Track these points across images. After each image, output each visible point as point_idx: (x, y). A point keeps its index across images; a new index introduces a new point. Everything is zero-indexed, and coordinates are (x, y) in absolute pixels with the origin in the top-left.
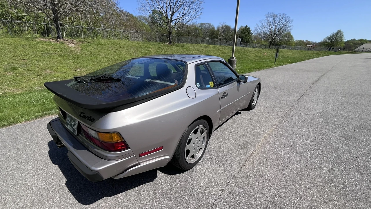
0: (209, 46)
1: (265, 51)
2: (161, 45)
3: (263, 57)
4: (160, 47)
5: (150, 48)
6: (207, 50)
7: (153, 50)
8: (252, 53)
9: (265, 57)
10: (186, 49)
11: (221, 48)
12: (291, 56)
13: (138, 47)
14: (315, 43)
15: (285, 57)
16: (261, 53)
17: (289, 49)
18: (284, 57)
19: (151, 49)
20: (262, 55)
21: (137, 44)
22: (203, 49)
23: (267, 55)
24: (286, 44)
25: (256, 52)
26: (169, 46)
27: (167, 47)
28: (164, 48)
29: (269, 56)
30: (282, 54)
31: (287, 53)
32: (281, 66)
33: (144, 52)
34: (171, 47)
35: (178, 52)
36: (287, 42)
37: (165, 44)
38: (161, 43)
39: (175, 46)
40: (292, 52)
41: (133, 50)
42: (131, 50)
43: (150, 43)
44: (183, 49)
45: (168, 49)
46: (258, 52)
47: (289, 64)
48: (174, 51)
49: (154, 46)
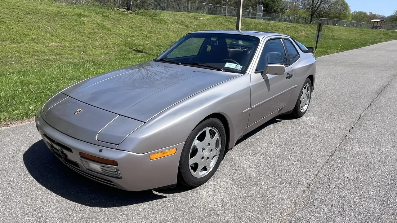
0: (203, 16)
1: (303, 28)
2: (108, 13)
3: (299, 37)
4: (106, 16)
5: (84, 16)
6: (199, 24)
7: (91, 20)
8: (281, 30)
9: (303, 38)
10: (158, 20)
11: (226, 21)
12: (345, 37)
13: (56, 14)
14: (383, 18)
15: (336, 39)
16: (296, 32)
17: (344, 26)
18: (334, 39)
19: (85, 20)
20: (297, 35)
21: (58, 9)
22: (191, 22)
23: (306, 35)
24: (339, 17)
25: (288, 30)
26: (125, 15)
27: (120, 17)
28: (114, 17)
30: (331, 33)
31: (340, 33)
32: (326, 55)
33: (68, 24)
34: (130, 16)
35: (142, 25)
36: (340, 14)
37: (118, 10)
38: (111, 9)
39: (138, 14)
40: (346, 30)
41: (45, 21)
42: (41, 20)
43: (87, 8)
44: (153, 21)
45: (122, 20)
46: (291, 30)
47: (340, 52)
48: (133, 24)
49: (93, 14)
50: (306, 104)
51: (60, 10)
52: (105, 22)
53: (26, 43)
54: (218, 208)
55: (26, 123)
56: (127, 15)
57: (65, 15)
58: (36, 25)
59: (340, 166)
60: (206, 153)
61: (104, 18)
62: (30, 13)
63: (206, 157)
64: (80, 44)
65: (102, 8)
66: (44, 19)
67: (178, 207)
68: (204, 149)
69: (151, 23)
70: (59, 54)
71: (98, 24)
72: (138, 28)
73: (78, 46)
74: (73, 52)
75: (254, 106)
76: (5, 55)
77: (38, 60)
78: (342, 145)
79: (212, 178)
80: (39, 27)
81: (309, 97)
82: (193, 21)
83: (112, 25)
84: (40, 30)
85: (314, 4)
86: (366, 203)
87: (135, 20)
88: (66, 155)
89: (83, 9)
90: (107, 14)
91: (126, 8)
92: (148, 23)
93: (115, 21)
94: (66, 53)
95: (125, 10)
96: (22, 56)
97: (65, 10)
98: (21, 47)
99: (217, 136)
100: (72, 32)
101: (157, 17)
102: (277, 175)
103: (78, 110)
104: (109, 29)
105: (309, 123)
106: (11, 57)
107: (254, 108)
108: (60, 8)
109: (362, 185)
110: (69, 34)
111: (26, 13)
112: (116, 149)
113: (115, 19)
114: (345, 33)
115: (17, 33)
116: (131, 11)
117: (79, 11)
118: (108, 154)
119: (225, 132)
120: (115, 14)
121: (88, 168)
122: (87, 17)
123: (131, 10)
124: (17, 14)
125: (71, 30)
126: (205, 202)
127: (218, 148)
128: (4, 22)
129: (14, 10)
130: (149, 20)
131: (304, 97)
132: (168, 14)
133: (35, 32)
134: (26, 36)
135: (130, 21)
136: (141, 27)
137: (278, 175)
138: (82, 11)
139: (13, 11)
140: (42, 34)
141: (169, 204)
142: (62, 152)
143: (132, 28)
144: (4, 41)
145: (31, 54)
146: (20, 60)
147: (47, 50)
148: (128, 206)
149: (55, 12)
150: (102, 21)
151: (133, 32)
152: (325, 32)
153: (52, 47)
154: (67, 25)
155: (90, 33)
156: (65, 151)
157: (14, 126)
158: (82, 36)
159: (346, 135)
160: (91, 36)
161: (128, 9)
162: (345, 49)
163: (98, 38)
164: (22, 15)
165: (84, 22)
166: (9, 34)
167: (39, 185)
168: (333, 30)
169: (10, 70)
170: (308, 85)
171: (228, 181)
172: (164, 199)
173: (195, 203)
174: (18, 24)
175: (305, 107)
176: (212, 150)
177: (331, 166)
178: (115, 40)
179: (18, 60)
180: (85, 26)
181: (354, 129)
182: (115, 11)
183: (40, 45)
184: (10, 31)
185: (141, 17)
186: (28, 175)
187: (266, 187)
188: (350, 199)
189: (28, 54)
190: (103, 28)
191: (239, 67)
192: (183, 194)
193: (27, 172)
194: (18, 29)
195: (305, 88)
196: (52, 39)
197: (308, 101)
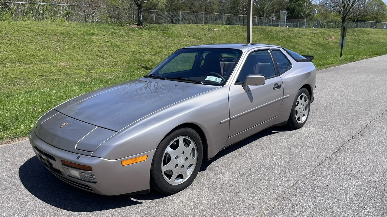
0: (219, 27)
1: (333, 33)
2: (118, 29)
3: (328, 44)
4: (115, 33)
5: (92, 34)
6: (213, 35)
7: (100, 38)
8: (306, 37)
9: (332, 44)
10: (170, 34)
11: (243, 31)
12: (384, 41)
15: (373, 43)
16: (324, 38)
17: (383, 28)
18: (370, 43)
19: (94, 38)
20: (325, 41)
21: (68, 29)
22: (205, 35)
23: (336, 41)
24: (376, 18)
25: (314, 37)
26: (134, 31)
27: (130, 33)
28: (124, 34)
30: (366, 37)
31: (377, 36)
32: (351, 62)
33: (77, 43)
34: (140, 31)
35: (152, 41)
37: (129, 26)
38: (122, 25)
39: (148, 29)
40: (385, 33)
41: (54, 41)
42: (50, 40)
43: (97, 26)
44: (164, 35)
45: (132, 36)
46: (319, 36)
47: (370, 58)
48: (143, 39)
49: (102, 31)
50: (304, 115)
51: (70, 29)
52: (115, 39)
53: (35, 64)
54: (187, 212)
55: (26, 140)
56: (137, 31)
57: (74, 35)
58: (45, 46)
59: (323, 175)
60: (181, 161)
61: (113, 35)
62: (39, 34)
63: (180, 165)
64: (88, 62)
65: (112, 25)
66: (53, 39)
67: (150, 211)
68: (177, 157)
69: (162, 37)
70: (67, 74)
71: (107, 42)
72: (149, 43)
73: (86, 65)
74: (81, 71)
75: (234, 117)
76: (14, 76)
77: (46, 80)
78: (334, 155)
79: (190, 187)
80: (48, 48)
81: (308, 107)
82: (207, 33)
83: (121, 42)
84: (49, 50)
85: (345, 6)
86: (338, 209)
87: (145, 35)
89: (93, 28)
90: (117, 31)
91: (137, 23)
92: (159, 38)
93: (125, 38)
94: (74, 72)
95: (136, 26)
96: (31, 77)
97: (75, 29)
98: (30, 68)
99: (192, 145)
100: (81, 51)
101: (168, 31)
102: (255, 183)
103: (64, 124)
104: (118, 46)
106: (20, 79)
107: (233, 119)
108: (70, 28)
109: (340, 193)
110: (77, 53)
111: (36, 34)
112: (91, 156)
113: (124, 36)
114: (384, 36)
115: (27, 55)
116: (141, 27)
117: (89, 29)
118: (84, 160)
119: (201, 142)
120: (125, 31)
121: (69, 175)
122: (96, 35)
123: (142, 26)
124: (28, 36)
125: (80, 48)
126: (177, 207)
127: (195, 157)
128: (14, 44)
129: (24, 32)
130: (159, 34)
131: (300, 108)
132: (180, 27)
133: (44, 53)
134: (35, 57)
135: (140, 37)
136: (151, 42)
137: (256, 184)
138: (91, 30)
139: (24, 33)
140: (50, 55)
141: (143, 209)
143: (142, 44)
144: (14, 63)
145: (39, 75)
146: (28, 81)
147: (55, 71)
148: (105, 211)
149: (65, 32)
150: (111, 38)
151: (143, 48)
152: (359, 36)
153: (60, 66)
154: (76, 44)
155: (99, 51)
156: (51, 161)
157: (15, 143)
158: (91, 55)
159: (343, 146)
160: (99, 54)
161: (138, 25)
162: (377, 54)
163: (106, 56)
164: (32, 37)
165: (92, 41)
166: (19, 56)
167: (29, 194)
168: (369, 33)
169: (18, 91)
170: (305, 95)
171: (204, 189)
172: (139, 205)
173: (167, 209)
174: (28, 46)
175: (303, 119)
176: (187, 158)
177: (314, 175)
178: (123, 57)
179: (27, 81)
180: (93, 45)
181: (354, 139)
182: (125, 27)
183: (49, 65)
184: (20, 53)
185: (152, 32)
186: (20, 185)
187: (240, 195)
189: (37, 74)
190: (113, 45)
191: (219, 80)
192: (158, 200)
193: (21, 183)
194: (27, 50)
195: (301, 98)
196: (60, 59)
197: (307, 112)
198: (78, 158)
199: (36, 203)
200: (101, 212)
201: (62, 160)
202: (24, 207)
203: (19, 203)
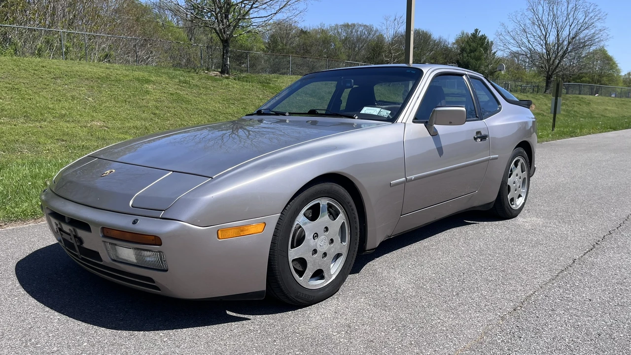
2: (189, 77)
4: (185, 82)
5: (148, 81)
7: (160, 88)
10: (273, 88)
12: (614, 115)
17: (610, 96)
19: (150, 87)
21: (108, 71)
23: (538, 110)
24: (599, 81)
26: (216, 80)
27: (209, 83)
28: (199, 83)
29: (543, 115)
30: (585, 109)
31: (603, 107)
32: (572, 137)
33: (122, 93)
34: (225, 81)
35: (244, 96)
36: (600, 76)
37: (207, 73)
38: (195, 71)
39: (239, 80)
40: (615, 103)
41: (84, 88)
42: (78, 87)
43: (156, 70)
44: (264, 89)
45: (212, 88)
47: (600, 132)
48: (230, 93)
49: (164, 78)
50: (520, 196)
51: (111, 72)
52: (184, 90)
53: (51, 122)
54: (338, 336)
56: (221, 80)
57: (118, 81)
58: (69, 95)
59: (578, 284)
60: (322, 244)
61: (181, 84)
62: (60, 77)
63: (321, 251)
64: (138, 123)
65: (179, 70)
66: (83, 85)
67: (266, 332)
68: (316, 236)
69: (261, 93)
70: (104, 139)
71: (172, 94)
72: (239, 100)
73: (136, 127)
74: (126, 136)
75: (413, 177)
76: (13, 138)
77: (66, 147)
78: (586, 256)
79: (335, 296)
80: (73, 98)
81: (526, 182)
83: (195, 96)
84: (75, 102)
86: (622, 335)
87: (234, 87)
88: (80, 241)
89: (149, 72)
90: (188, 79)
91: (220, 70)
92: (256, 93)
93: (200, 90)
94: (114, 137)
95: (219, 74)
96: (42, 140)
97: (119, 72)
98: (41, 127)
99: (341, 218)
100: (127, 106)
101: (270, 84)
102: (455, 294)
103: (108, 172)
104: (188, 102)
105: (527, 227)
106: (23, 142)
107: (411, 180)
108: (112, 70)
109: (617, 311)
110: (122, 108)
111: (54, 76)
112: (161, 218)
113: (199, 87)
114: (613, 108)
115: (36, 106)
116: (227, 75)
117: (142, 74)
118: (146, 226)
119: (356, 213)
120: (200, 79)
121: (114, 258)
122: (154, 83)
123: (227, 73)
124: (41, 78)
125: (126, 102)
126: (317, 327)
127: (345, 242)
128: (18, 89)
129: (36, 72)
130: (257, 88)
131: (514, 180)
132: (290, 80)
133: (67, 105)
134: (50, 111)
135: (224, 89)
136: (243, 99)
137: (457, 294)
138: (146, 74)
139: (34, 74)
140: (77, 108)
141: (251, 328)
142: (76, 236)
143: (228, 100)
144: (14, 118)
145: (56, 138)
146: (37, 147)
147: (83, 133)
148: (179, 330)
149: (102, 76)
150: (178, 89)
151: (229, 107)
152: (574, 106)
153: (91, 127)
154: (120, 95)
155: (157, 108)
156: (81, 233)
158: (144, 113)
159: (597, 244)
160: (157, 112)
161: (222, 72)
162: (610, 128)
163: (169, 115)
164: (48, 80)
165: (147, 91)
166: (24, 108)
168: (589, 103)
169: (20, 161)
170: (522, 160)
171: (362, 300)
172: (244, 322)
173: (298, 329)
174: (40, 93)
175: (519, 202)
176: (332, 241)
177: (560, 284)
179: (35, 147)
180: (148, 97)
181: (613, 235)
182: (201, 74)
183: (73, 125)
184: (26, 103)
185: (245, 83)
187: (432, 310)
188: (591, 330)
189: (52, 137)
190: (180, 99)
191: (385, 113)
192: (278, 316)
194: (38, 100)
195: (516, 165)
196: (93, 116)
197: (525, 190)
198: (135, 222)
199: (47, 316)
200: (171, 332)
201: (103, 228)
202: (24, 322)
203: (14, 314)
